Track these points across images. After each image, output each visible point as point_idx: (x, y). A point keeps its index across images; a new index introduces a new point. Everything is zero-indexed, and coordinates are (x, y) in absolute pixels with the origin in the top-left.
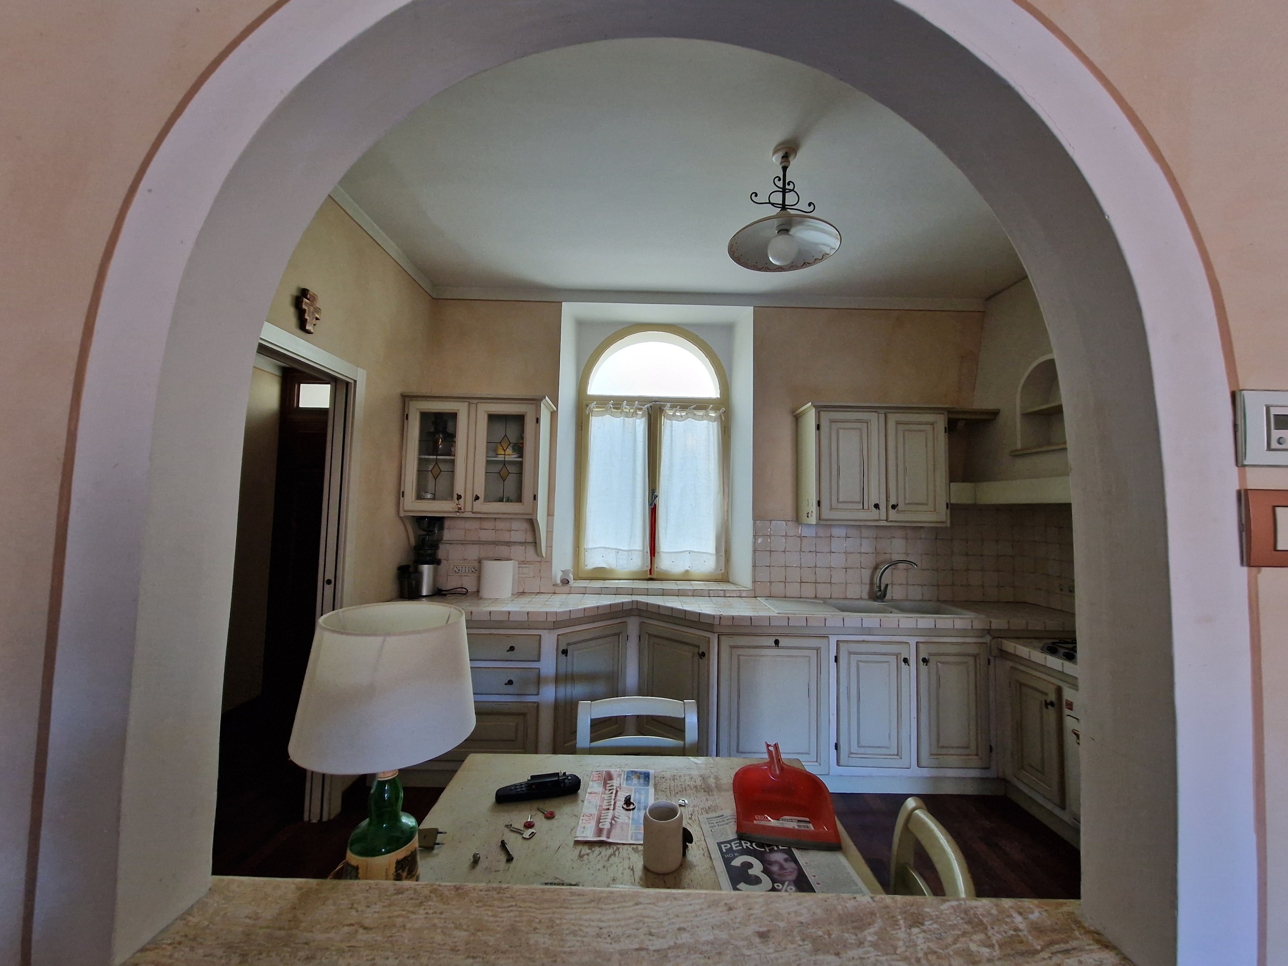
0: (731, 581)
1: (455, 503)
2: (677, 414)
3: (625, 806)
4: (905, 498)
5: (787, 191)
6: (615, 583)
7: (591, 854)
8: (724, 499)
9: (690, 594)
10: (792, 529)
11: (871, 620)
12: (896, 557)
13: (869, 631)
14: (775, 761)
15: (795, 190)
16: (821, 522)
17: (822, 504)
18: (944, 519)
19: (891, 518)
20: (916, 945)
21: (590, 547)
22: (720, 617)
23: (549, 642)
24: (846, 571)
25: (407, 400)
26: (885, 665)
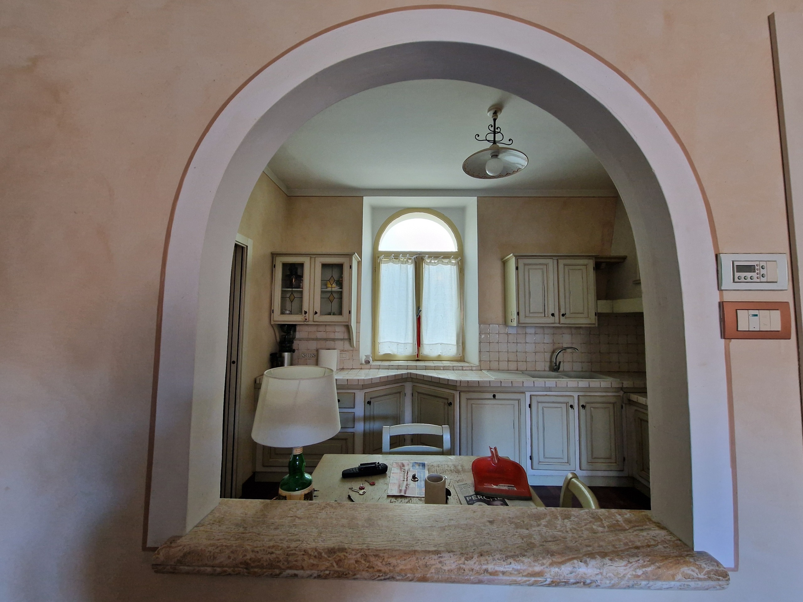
0: (466, 360)
1: (303, 316)
2: (432, 261)
3: (413, 479)
4: (570, 310)
5: (496, 133)
6: (397, 363)
7: (396, 502)
8: (461, 312)
9: (442, 369)
10: (503, 330)
11: (551, 383)
12: (565, 346)
13: (550, 389)
14: (495, 456)
15: (501, 132)
16: (520, 325)
17: (520, 314)
18: (594, 322)
19: (561, 322)
20: (566, 526)
21: (381, 341)
22: (461, 382)
23: (360, 397)
24: (535, 354)
25: (274, 256)
26: (559, 409)
